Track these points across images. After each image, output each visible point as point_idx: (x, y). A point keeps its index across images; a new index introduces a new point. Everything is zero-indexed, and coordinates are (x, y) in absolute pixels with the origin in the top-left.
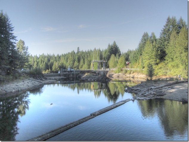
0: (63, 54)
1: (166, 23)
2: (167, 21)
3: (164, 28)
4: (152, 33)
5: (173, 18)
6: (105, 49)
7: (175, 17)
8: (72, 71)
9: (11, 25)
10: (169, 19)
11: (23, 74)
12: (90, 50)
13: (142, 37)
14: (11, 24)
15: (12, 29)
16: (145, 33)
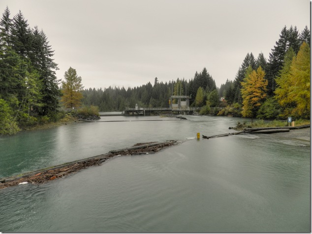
0: (136, 88)
1: (280, 38)
2: (281, 35)
3: (277, 46)
4: (260, 54)
5: (291, 29)
6: (191, 80)
7: (296, 27)
8: (141, 111)
9: (49, 48)
10: (284, 32)
11: (69, 115)
12: (173, 82)
13: (244, 61)
14: (50, 46)
15: (51, 53)
16: (248, 54)
